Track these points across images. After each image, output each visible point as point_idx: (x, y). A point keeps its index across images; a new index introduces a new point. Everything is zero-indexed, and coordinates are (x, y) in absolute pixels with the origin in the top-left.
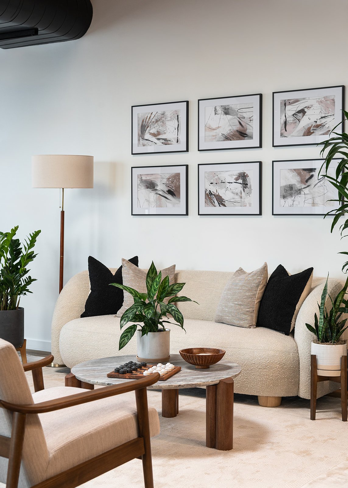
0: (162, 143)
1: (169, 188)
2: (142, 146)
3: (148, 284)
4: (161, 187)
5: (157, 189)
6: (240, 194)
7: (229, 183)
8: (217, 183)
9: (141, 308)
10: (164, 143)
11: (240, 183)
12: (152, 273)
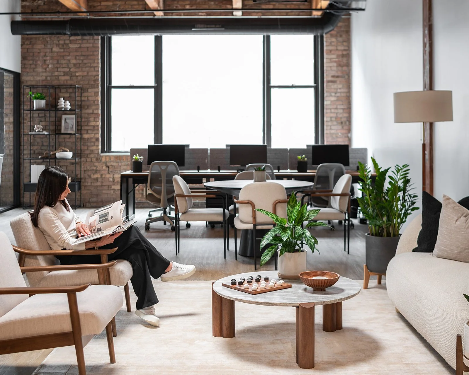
3: (288, 211)
9: (279, 231)
12: (293, 201)
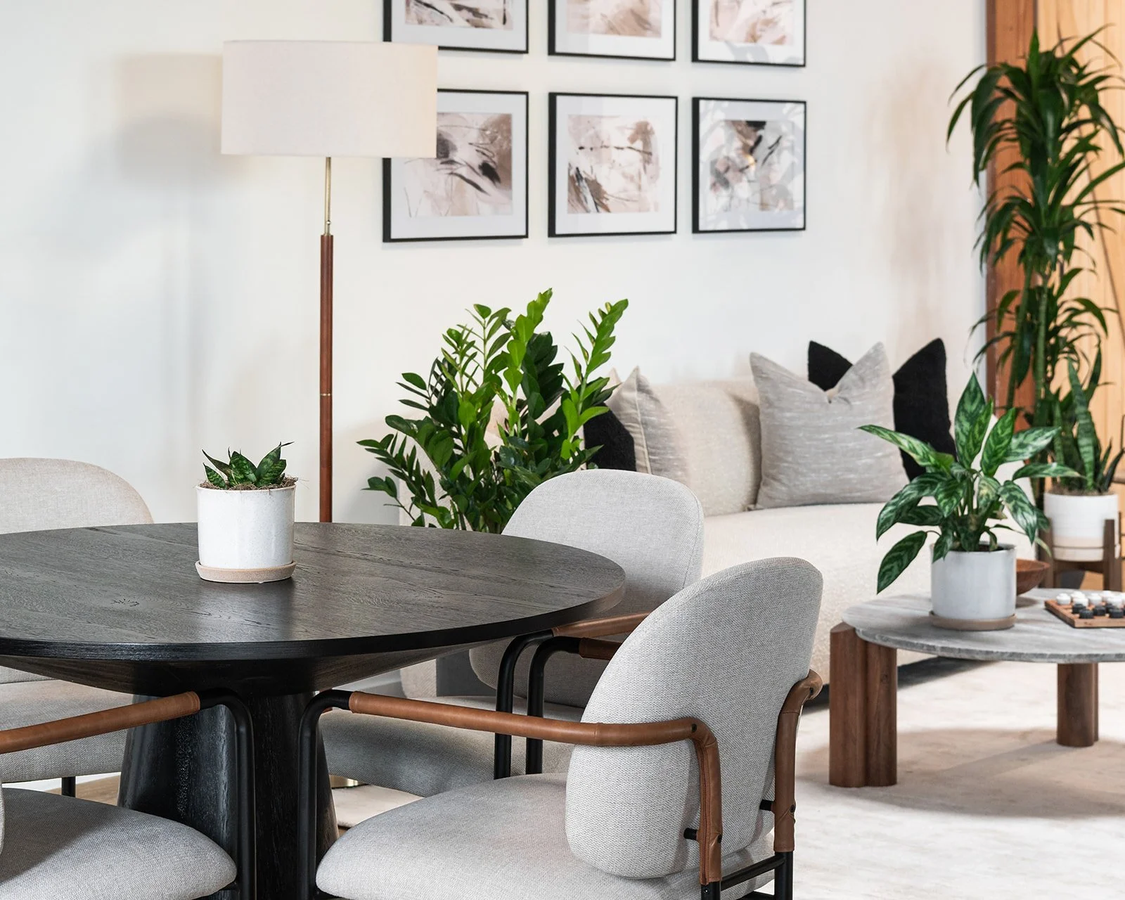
0: (468, 21)
1: (485, 158)
2: (416, 22)
4: (466, 155)
5: (456, 159)
6: (636, 178)
7: (618, 148)
8: (592, 146)
9: (933, 490)
10: (473, 20)
11: (639, 151)
12: (973, 402)
